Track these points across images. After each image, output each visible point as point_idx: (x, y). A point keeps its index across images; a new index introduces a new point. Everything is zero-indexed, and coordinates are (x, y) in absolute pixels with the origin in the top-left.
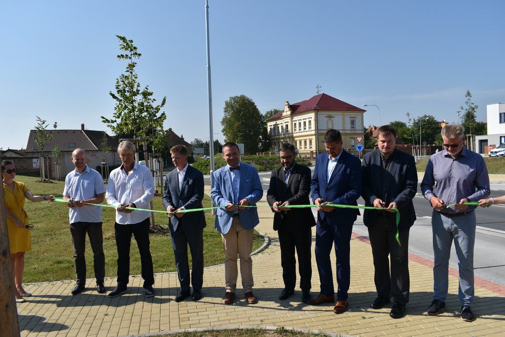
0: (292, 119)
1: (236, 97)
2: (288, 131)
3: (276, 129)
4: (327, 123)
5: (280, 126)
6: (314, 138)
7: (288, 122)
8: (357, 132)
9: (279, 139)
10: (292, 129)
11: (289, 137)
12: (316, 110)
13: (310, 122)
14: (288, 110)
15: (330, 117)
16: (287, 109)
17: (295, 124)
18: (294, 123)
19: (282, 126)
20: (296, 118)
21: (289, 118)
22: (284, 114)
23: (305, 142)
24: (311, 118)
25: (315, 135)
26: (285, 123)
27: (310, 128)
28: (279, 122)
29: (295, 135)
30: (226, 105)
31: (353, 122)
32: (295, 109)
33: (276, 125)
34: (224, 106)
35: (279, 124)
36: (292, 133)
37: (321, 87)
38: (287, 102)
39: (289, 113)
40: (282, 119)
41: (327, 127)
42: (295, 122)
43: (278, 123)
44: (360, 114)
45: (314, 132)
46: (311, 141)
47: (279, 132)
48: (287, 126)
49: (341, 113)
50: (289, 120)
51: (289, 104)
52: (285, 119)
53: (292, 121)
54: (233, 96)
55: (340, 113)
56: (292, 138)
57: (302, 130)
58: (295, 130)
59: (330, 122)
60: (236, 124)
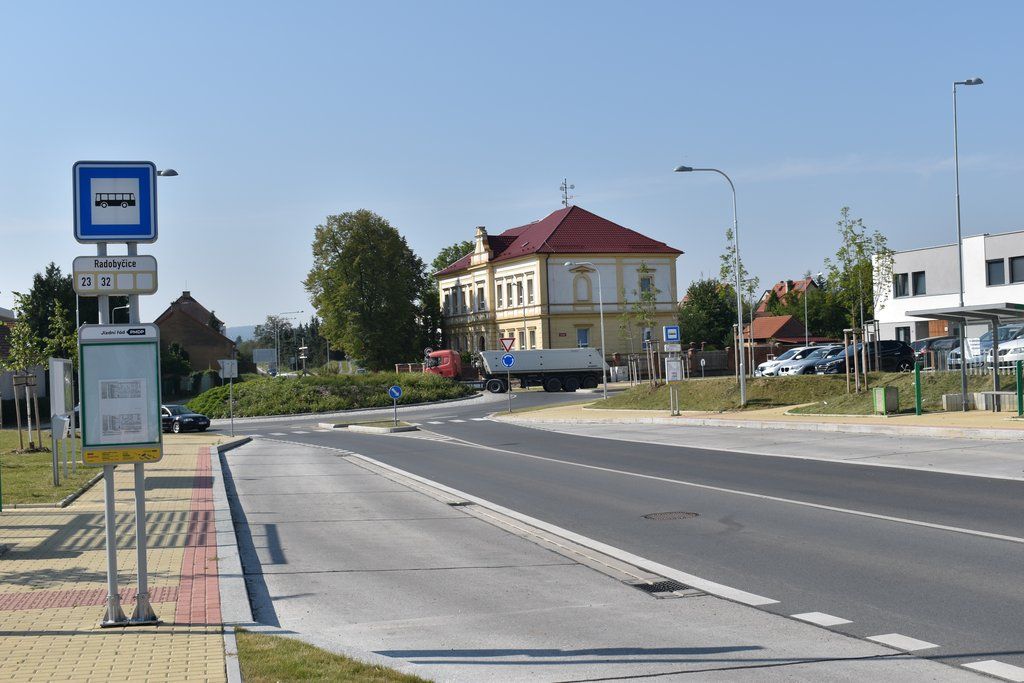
0: (492, 273)
1: (345, 215)
2: (483, 305)
3: (459, 296)
4: (575, 286)
5: (467, 290)
6: (538, 324)
7: (483, 282)
8: (659, 307)
9: (463, 325)
10: (492, 301)
11: (485, 323)
12: (545, 253)
13: (530, 282)
14: (483, 250)
15: (582, 270)
16: (480, 247)
17: (500, 287)
18: (497, 283)
19: (471, 291)
20: (501, 272)
21: (485, 272)
22: (475, 260)
23: (522, 334)
24: (532, 273)
25: (541, 317)
26: (478, 283)
27: (531, 299)
28: (464, 280)
29: (499, 316)
30: (317, 236)
31: (646, 283)
32: (501, 248)
33: (458, 288)
34: (313, 239)
35: (464, 286)
36: (494, 311)
37: (572, 187)
38: (482, 229)
39: (485, 257)
40: (470, 272)
41: (575, 297)
42: (499, 283)
43: (462, 283)
44: (667, 260)
45: (538, 311)
46: (533, 334)
47: (465, 307)
48: (481, 291)
49: (613, 260)
50: (483, 275)
51: (485, 234)
52: (476, 273)
53: (492, 279)
54: (338, 212)
55: (611, 260)
56: (493, 323)
57: (515, 304)
58: (500, 303)
59: (583, 283)
60: (344, 288)
